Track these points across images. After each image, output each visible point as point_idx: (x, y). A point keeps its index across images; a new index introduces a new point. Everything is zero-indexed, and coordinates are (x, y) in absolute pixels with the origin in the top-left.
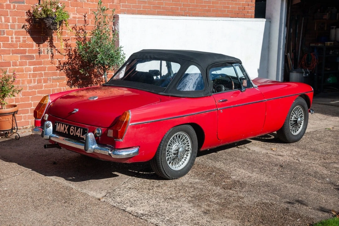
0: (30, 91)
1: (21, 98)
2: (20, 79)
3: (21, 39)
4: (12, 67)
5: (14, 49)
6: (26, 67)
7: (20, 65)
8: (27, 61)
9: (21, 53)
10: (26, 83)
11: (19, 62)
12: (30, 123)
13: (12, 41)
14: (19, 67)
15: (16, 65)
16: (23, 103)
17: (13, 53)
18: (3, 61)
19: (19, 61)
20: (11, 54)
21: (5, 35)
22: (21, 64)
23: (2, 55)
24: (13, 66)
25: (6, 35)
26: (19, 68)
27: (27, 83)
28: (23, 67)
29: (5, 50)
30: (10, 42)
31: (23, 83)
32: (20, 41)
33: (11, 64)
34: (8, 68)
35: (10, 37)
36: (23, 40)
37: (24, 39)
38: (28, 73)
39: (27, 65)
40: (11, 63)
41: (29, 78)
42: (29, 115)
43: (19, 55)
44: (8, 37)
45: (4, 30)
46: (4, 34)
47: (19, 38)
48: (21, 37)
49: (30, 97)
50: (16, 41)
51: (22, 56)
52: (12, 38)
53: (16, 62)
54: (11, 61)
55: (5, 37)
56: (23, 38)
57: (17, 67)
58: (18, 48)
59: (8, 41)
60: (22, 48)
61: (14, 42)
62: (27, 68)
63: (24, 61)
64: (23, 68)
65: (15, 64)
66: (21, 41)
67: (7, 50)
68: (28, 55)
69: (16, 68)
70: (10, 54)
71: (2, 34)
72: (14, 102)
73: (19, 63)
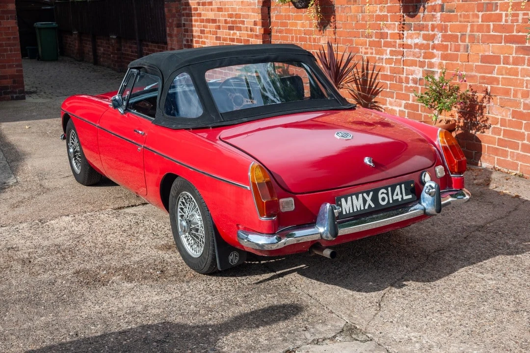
0: (524, 111)
1: (509, 120)
2: (512, 88)
3: (520, 17)
4: (502, 65)
5: (507, 34)
6: (523, 67)
7: (514, 64)
8: (527, 56)
9: (518, 43)
10: (519, 95)
11: (513, 57)
12: (519, 168)
13: (506, 21)
14: (513, 66)
15: (508, 64)
16: (512, 129)
17: (505, 42)
18: (491, 54)
19: (514, 55)
20: (503, 44)
21: (498, 12)
22: (517, 62)
23: (491, 44)
24: (504, 64)
25: (498, 10)
26: (512, 68)
27: (522, 97)
28: (519, 67)
29: (495, 35)
30: (503, 22)
31: (515, 95)
32: (517, 21)
33: (502, 60)
34: (497, 66)
35: (504, 13)
36: (523, 19)
37: (525, 17)
38: (525, 79)
39: (524, 64)
40: (502, 58)
41: (525, 89)
42: (519, 154)
43: (514, 46)
44: (502, 14)
45: (497, 3)
46: (496, 10)
47: (517, 15)
48: (521, 13)
49: (524, 122)
50: (513, 21)
51: (519, 46)
52: (507, 15)
53: (508, 57)
54: (502, 55)
55: (497, 14)
56: (524, 14)
57: (509, 67)
58: (515, 33)
59: (501, 21)
60: (520, 34)
61: (509, 23)
62: (524, 69)
63: (521, 56)
64: (517, 69)
65: (506, 62)
66: (520, 21)
67: (498, 35)
68: (527, 47)
69: (507, 68)
70: (501, 43)
71: (494, 9)
72: (499, 124)
73: (513, 60)
